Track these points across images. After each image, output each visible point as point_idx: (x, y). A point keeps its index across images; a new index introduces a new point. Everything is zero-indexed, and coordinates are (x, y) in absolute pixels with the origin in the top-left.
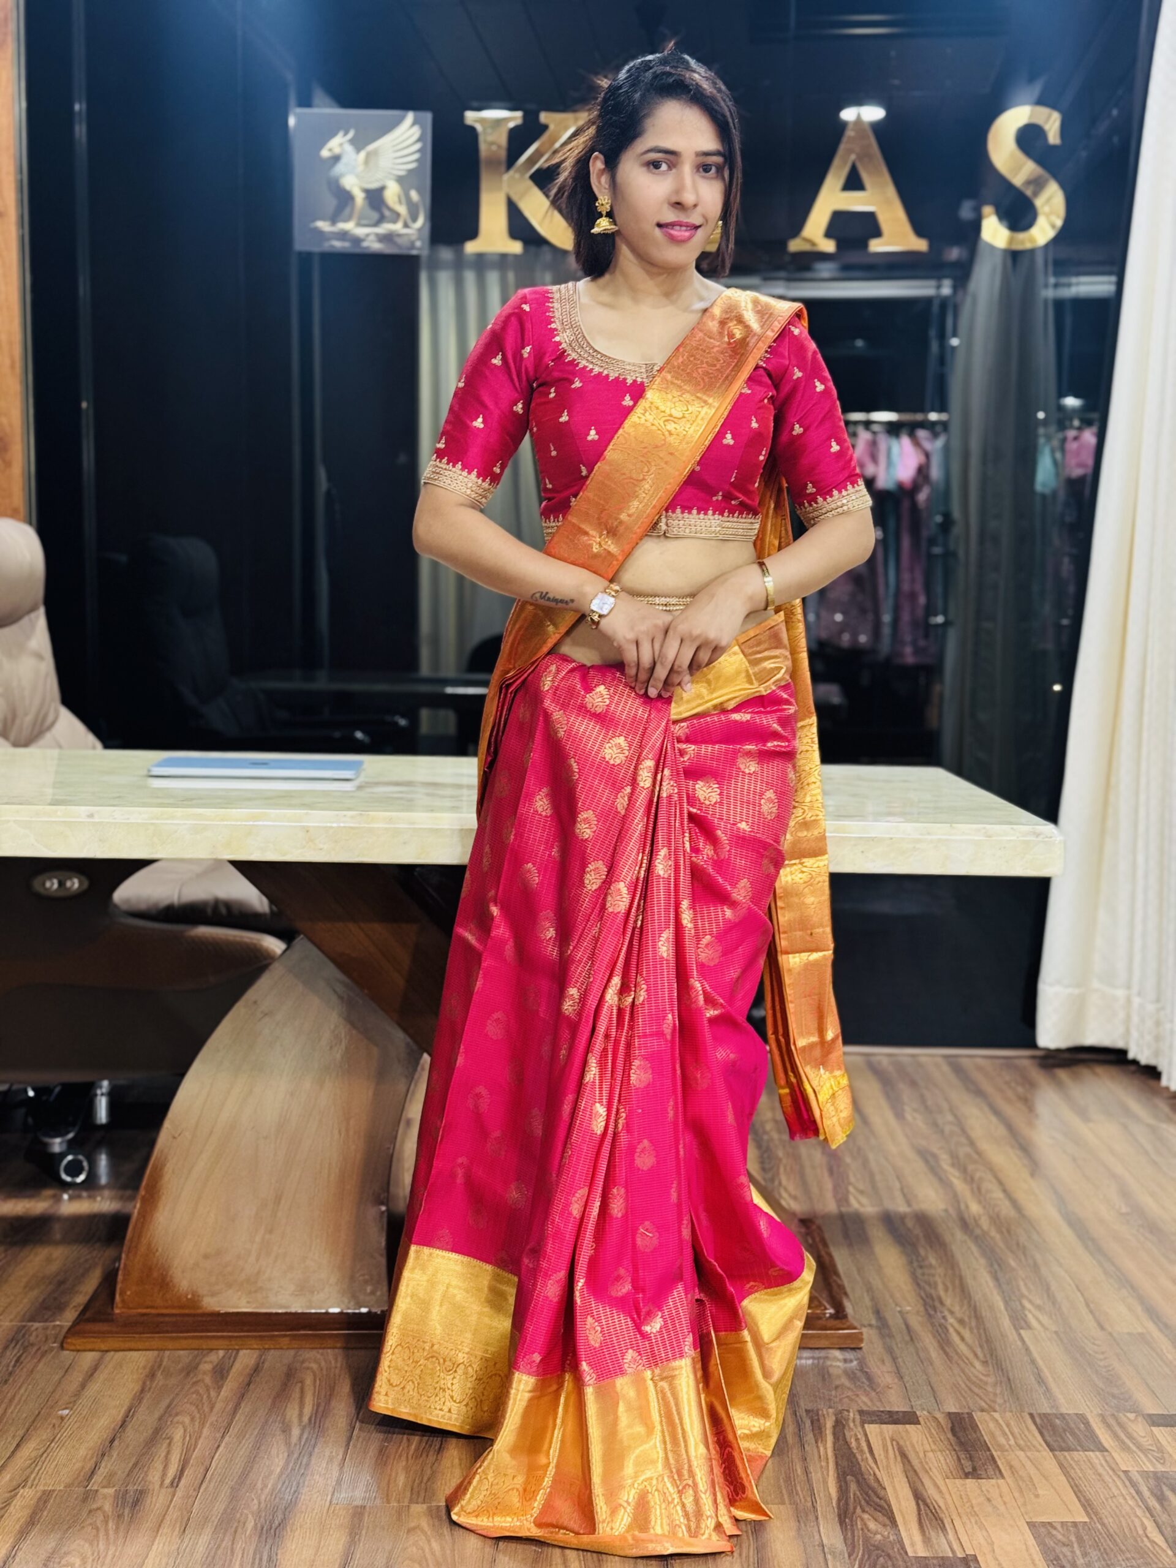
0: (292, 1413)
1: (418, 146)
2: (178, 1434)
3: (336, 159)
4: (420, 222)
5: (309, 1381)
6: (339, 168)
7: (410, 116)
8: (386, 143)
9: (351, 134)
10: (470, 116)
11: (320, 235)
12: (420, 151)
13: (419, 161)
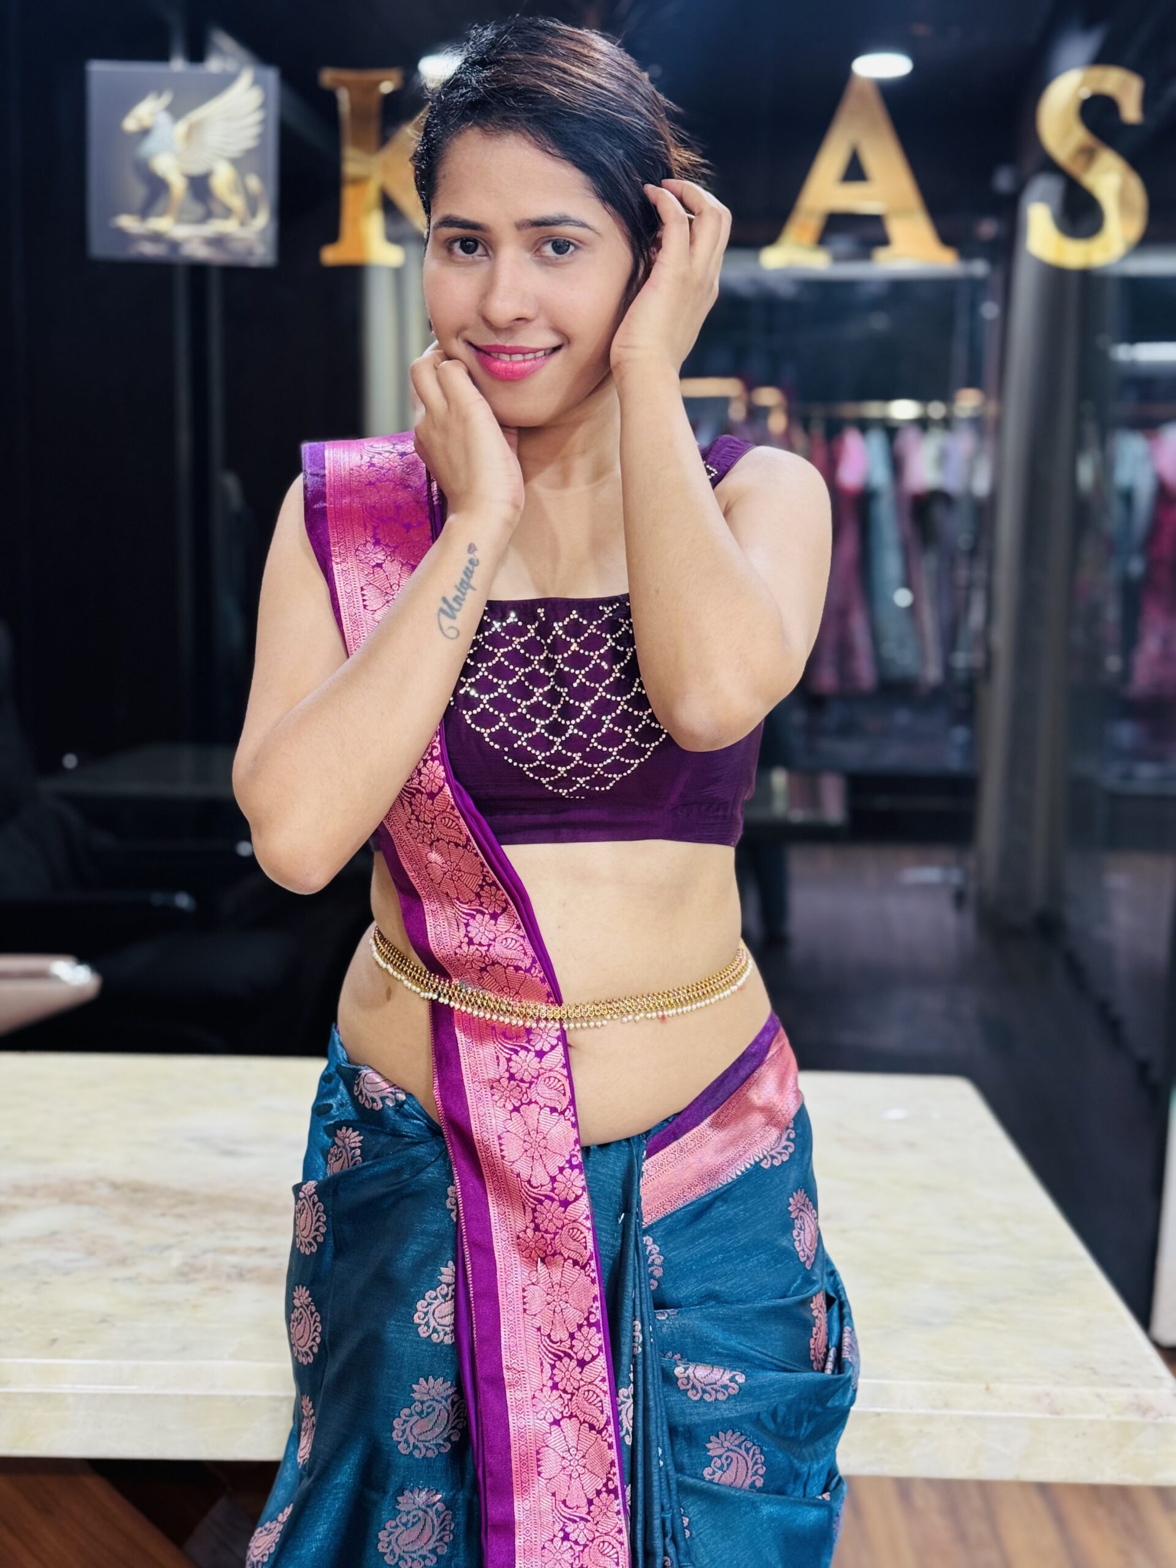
1: (257, 117)
3: (145, 133)
4: (263, 220)
6: (149, 146)
7: (246, 77)
8: (213, 110)
9: (166, 99)
10: (328, 77)
11: (124, 236)
12: (264, 122)
13: (262, 136)
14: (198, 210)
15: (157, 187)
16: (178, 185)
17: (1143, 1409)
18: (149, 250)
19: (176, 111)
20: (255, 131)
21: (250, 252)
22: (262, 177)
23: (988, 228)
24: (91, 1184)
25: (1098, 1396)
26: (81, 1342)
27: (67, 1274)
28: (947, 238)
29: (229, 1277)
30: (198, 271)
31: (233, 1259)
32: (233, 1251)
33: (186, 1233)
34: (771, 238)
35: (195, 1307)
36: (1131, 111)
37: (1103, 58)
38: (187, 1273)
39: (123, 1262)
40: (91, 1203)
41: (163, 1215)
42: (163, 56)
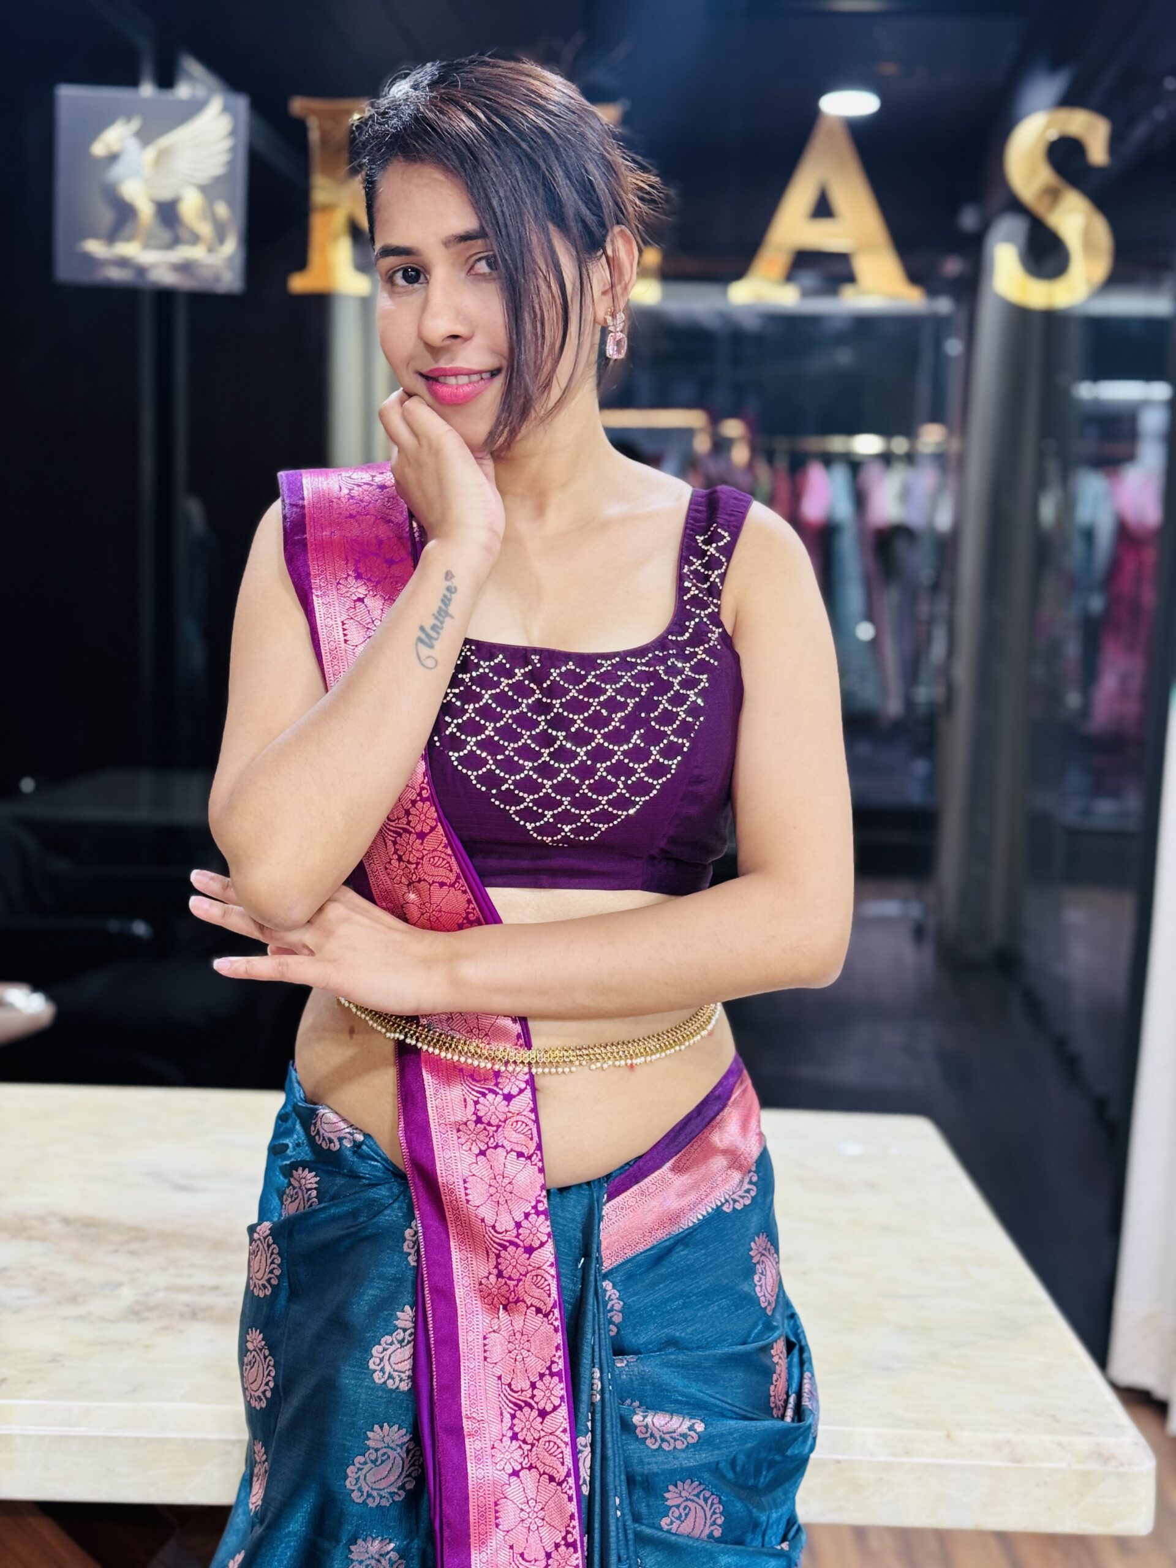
1: (227, 144)
3: (113, 158)
4: (231, 247)
6: (117, 171)
7: (216, 104)
8: (182, 136)
9: (135, 124)
10: (298, 105)
11: (90, 260)
12: (233, 149)
13: (231, 163)
14: (166, 235)
15: (125, 212)
16: (146, 210)
17: (1105, 1458)
18: (116, 275)
19: (145, 137)
20: (224, 158)
21: (217, 279)
22: (231, 204)
23: (953, 266)
24: (43, 1219)
25: (1060, 1444)
26: (30, 1382)
27: (17, 1311)
28: (915, 276)
29: (182, 1316)
30: (165, 297)
31: (185, 1298)
32: (186, 1289)
33: (138, 1270)
34: (739, 272)
35: (147, 1346)
36: (1098, 153)
37: (1069, 100)
38: (137, 1313)
39: (74, 1299)
40: (43, 1239)
41: (116, 1251)
42: (132, 81)
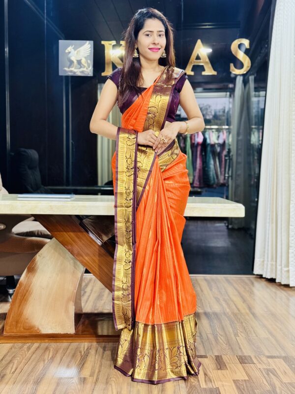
0: (46, 357)
1: (90, 49)
2: (16, 362)
3: (70, 52)
4: (91, 68)
5: (52, 349)
6: (70, 55)
7: (88, 42)
8: (82, 48)
9: (73, 46)
10: (103, 42)
11: (65, 71)
14: (79, 66)
15: (71, 62)
16: (75, 62)
18: (70, 74)
19: (75, 49)
20: (89, 52)
21: (89, 74)
22: (90, 61)
30: (79, 77)
36: (247, 46)
